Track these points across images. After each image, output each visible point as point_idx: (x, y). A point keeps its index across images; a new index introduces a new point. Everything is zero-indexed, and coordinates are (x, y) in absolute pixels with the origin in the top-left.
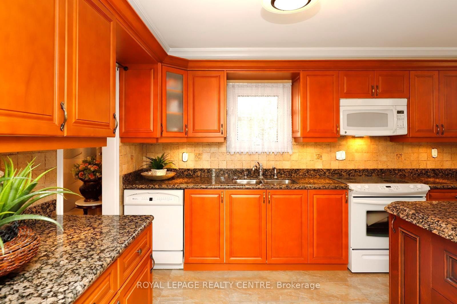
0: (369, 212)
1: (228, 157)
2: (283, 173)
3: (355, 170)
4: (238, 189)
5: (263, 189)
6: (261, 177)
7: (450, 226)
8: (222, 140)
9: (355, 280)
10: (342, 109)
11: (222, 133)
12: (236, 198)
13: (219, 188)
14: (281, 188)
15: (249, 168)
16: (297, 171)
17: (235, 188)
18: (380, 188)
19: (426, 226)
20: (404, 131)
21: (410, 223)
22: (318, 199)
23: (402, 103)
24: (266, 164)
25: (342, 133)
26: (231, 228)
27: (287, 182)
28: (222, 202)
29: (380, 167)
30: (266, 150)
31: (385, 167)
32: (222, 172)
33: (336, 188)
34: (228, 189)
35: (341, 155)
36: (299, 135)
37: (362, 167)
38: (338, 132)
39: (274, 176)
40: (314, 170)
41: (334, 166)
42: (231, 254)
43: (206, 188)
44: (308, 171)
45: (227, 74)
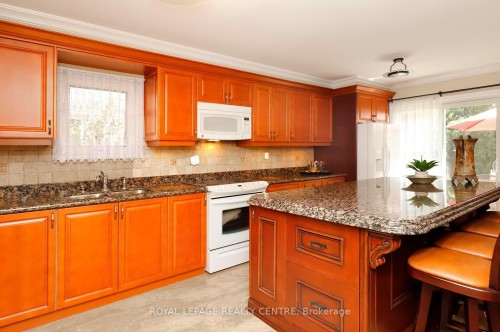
0: (224, 212)
1: (56, 168)
2: (133, 183)
3: (208, 174)
4: (79, 206)
5: (115, 202)
6: (105, 189)
7: (301, 205)
8: (48, 143)
9: (214, 280)
10: (199, 112)
11: (50, 133)
12: (75, 219)
13: (48, 209)
14: (138, 199)
15: (87, 180)
16: (149, 179)
17: (75, 206)
18: (233, 188)
19: (284, 209)
20: (248, 136)
21: (271, 210)
22: (178, 206)
23: (247, 111)
24: (112, 174)
25: (199, 136)
26: (67, 260)
27: (140, 192)
28: (52, 227)
29: (228, 170)
30: (112, 157)
31: (232, 170)
32: (44, 189)
33: (195, 192)
34: (63, 207)
35: (195, 160)
36: (155, 137)
37: (213, 171)
38: (196, 135)
39: (122, 186)
40: (168, 177)
41: (189, 171)
42: (68, 294)
43: (25, 211)
44: (162, 178)
45: (59, 51)
